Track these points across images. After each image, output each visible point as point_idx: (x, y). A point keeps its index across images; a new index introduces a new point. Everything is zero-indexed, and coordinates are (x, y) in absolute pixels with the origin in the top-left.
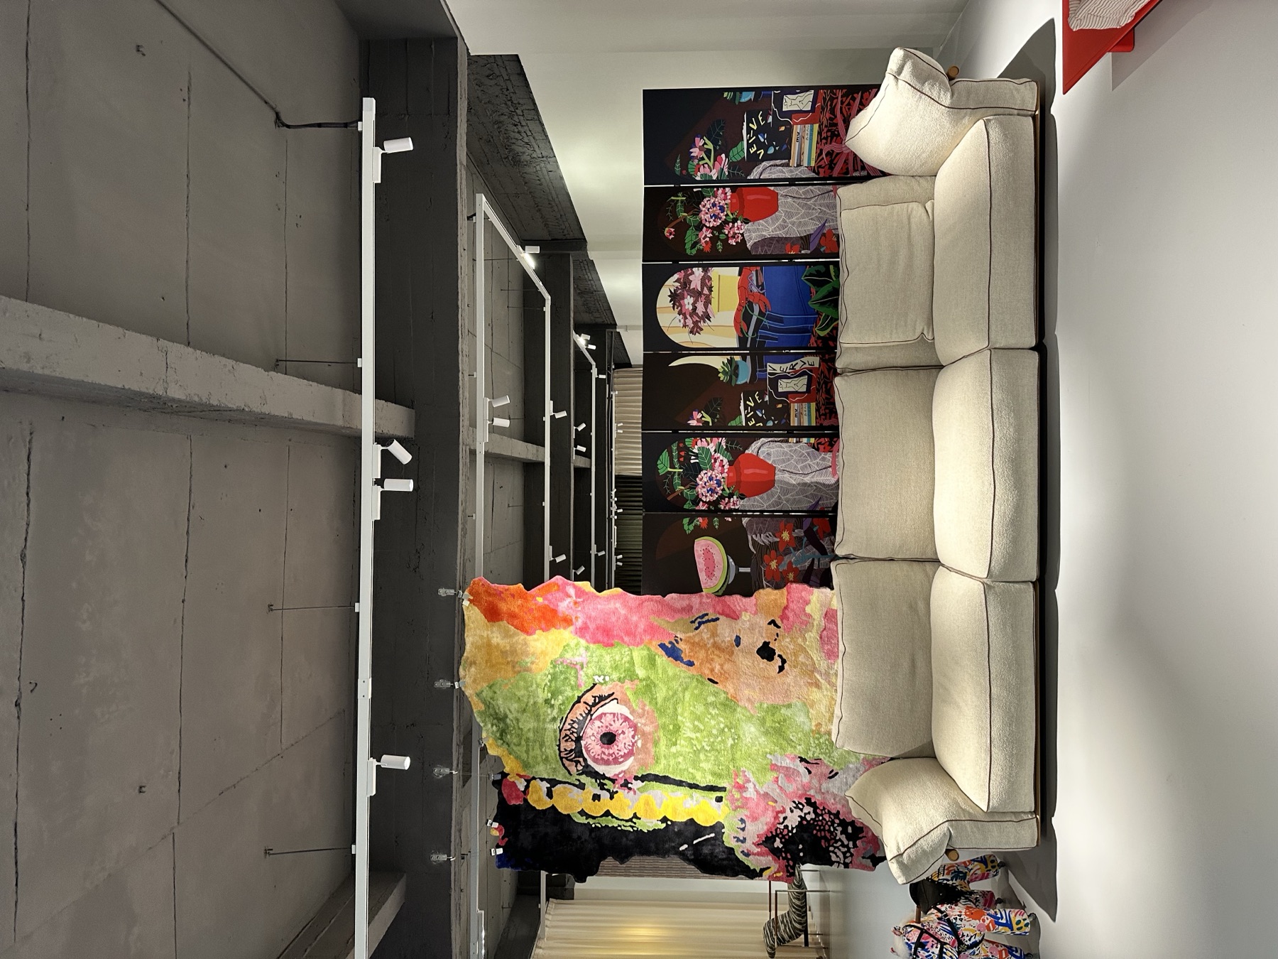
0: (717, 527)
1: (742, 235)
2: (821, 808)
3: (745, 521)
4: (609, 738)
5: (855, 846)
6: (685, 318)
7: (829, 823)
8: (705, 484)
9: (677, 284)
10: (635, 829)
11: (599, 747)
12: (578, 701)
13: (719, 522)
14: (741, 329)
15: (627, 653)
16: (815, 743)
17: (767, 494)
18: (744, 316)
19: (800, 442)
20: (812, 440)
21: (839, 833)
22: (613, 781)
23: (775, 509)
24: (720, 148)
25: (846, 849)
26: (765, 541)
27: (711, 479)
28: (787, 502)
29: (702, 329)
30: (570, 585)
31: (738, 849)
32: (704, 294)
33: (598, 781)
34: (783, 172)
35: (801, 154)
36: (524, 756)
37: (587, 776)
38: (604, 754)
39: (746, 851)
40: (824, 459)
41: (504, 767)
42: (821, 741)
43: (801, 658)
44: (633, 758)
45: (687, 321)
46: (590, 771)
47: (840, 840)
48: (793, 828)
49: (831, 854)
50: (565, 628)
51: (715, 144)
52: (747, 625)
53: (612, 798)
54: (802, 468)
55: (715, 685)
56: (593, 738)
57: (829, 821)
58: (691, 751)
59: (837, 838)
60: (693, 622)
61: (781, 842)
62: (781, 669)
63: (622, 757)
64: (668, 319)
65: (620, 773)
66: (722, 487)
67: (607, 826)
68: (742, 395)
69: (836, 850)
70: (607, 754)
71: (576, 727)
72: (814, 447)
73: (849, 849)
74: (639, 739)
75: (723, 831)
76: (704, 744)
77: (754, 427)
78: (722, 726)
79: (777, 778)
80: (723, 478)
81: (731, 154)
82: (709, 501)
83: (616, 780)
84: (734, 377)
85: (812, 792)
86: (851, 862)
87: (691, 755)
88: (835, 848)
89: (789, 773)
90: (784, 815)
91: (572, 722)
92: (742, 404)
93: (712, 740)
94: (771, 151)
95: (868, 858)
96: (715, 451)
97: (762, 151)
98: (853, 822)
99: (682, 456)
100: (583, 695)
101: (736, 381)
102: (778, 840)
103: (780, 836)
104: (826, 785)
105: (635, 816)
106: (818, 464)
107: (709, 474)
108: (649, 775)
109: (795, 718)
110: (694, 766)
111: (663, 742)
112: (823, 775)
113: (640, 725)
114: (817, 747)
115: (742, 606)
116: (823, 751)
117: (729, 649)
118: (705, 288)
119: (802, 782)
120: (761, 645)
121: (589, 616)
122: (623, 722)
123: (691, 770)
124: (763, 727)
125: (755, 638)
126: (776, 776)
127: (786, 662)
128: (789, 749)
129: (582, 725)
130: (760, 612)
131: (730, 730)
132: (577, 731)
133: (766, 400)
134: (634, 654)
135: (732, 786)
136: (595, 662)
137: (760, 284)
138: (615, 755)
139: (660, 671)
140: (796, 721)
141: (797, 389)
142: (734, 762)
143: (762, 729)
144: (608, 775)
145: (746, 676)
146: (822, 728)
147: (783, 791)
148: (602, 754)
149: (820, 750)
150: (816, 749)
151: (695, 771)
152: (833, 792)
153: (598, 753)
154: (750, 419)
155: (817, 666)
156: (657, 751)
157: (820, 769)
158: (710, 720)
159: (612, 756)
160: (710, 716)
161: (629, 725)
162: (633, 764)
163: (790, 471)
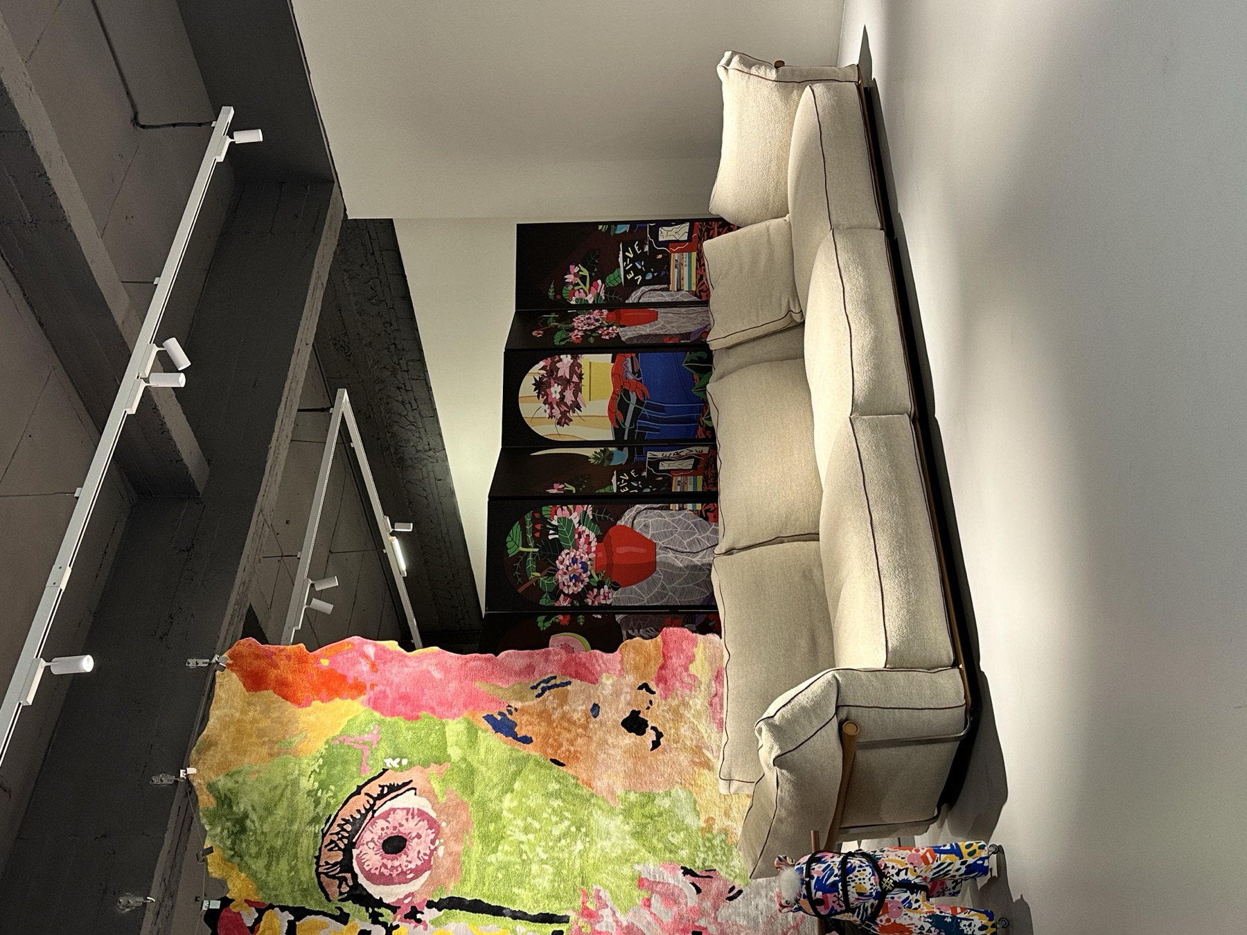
0: (581, 623)
3: (618, 618)
4: (395, 845)
6: (552, 408)
8: (567, 569)
9: (543, 372)
11: (378, 857)
12: (358, 792)
13: (585, 619)
14: (617, 419)
15: (437, 728)
16: (705, 845)
17: (647, 583)
18: (619, 405)
19: (684, 509)
20: (699, 506)
22: (394, 909)
23: (658, 604)
24: (595, 275)
26: (644, 635)
27: (574, 561)
28: (674, 593)
29: (571, 420)
30: (370, 644)
32: (573, 382)
33: (371, 910)
34: (663, 296)
35: (680, 279)
36: (262, 875)
37: (354, 903)
38: (386, 867)
41: (228, 891)
42: (715, 842)
43: (684, 730)
44: (428, 872)
45: (553, 411)
46: (361, 895)
50: (353, 698)
51: (590, 269)
52: (608, 690)
54: (690, 545)
55: (561, 768)
56: (371, 845)
58: (518, 860)
60: (534, 687)
62: (656, 744)
63: (412, 871)
64: (532, 409)
65: (406, 897)
66: (589, 573)
68: (615, 472)
70: (389, 867)
71: (349, 830)
72: (701, 516)
74: (441, 844)
76: (539, 850)
77: (627, 495)
78: (567, 823)
79: (649, 900)
80: (590, 559)
81: (607, 280)
82: (573, 593)
83: (399, 907)
84: (606, 461)
85: (702, 923)
87: (518, 867)
89: (671, 898)
91: (343, 822)
92: (615, 477)
93: (551, 844)
94: (649, 276)
96: (579, 523)
97: (640, 276)
99: (538, 531)
100: (366, 784)
101: (609, 463)
104: (726, 910)
106: (708, 538)
107: (572, 555)
108: (451, 899)
109: (676, 810)
110: (520, 884)
111: (477, 848)
112: (720, 894)
113: (444, 824)
114: (710, 853)
115: (602, 665)
116: (719, 858)
117: (583, 720)
118: (575, 376)
119: (686, 906)
120: (628, 715)
121: (390, 682)
122: (419, 821)
123: (515, 890)
124: (628, 824)
125: (620, 706)
126: (647, 897)
127: (662, 736)
128: (668, 855)
129: (358, 825)
130: (627, 673)
131: (578, 829)
132: (349, 835)
133: (643, 475)
134: (447, 729)
135: (578, 915)
136: (390, 740)
137: (636, 370)
138: (402, 869)
139: (482, 751)
140: (677, 816)
141: (681, 467)
142: (583, 877)
143: (627, 828)
144: (385, 901)
145: (605, 756)
146: (716, 825)
147: (657, 920)
148: (383, 868)
149: (714, 856)
150: (708, 856)
151: (523, 891)
152: (736, 922)
153: (376, 866)
154: (623, 487)
155: (707, 741)
156: (467, 861)
157: (714, 886)
158: (550, 815)
159: (397, 871)
160: (550, 811)
161: (428, 824)
162: (427, 883)
163: (675, 548)
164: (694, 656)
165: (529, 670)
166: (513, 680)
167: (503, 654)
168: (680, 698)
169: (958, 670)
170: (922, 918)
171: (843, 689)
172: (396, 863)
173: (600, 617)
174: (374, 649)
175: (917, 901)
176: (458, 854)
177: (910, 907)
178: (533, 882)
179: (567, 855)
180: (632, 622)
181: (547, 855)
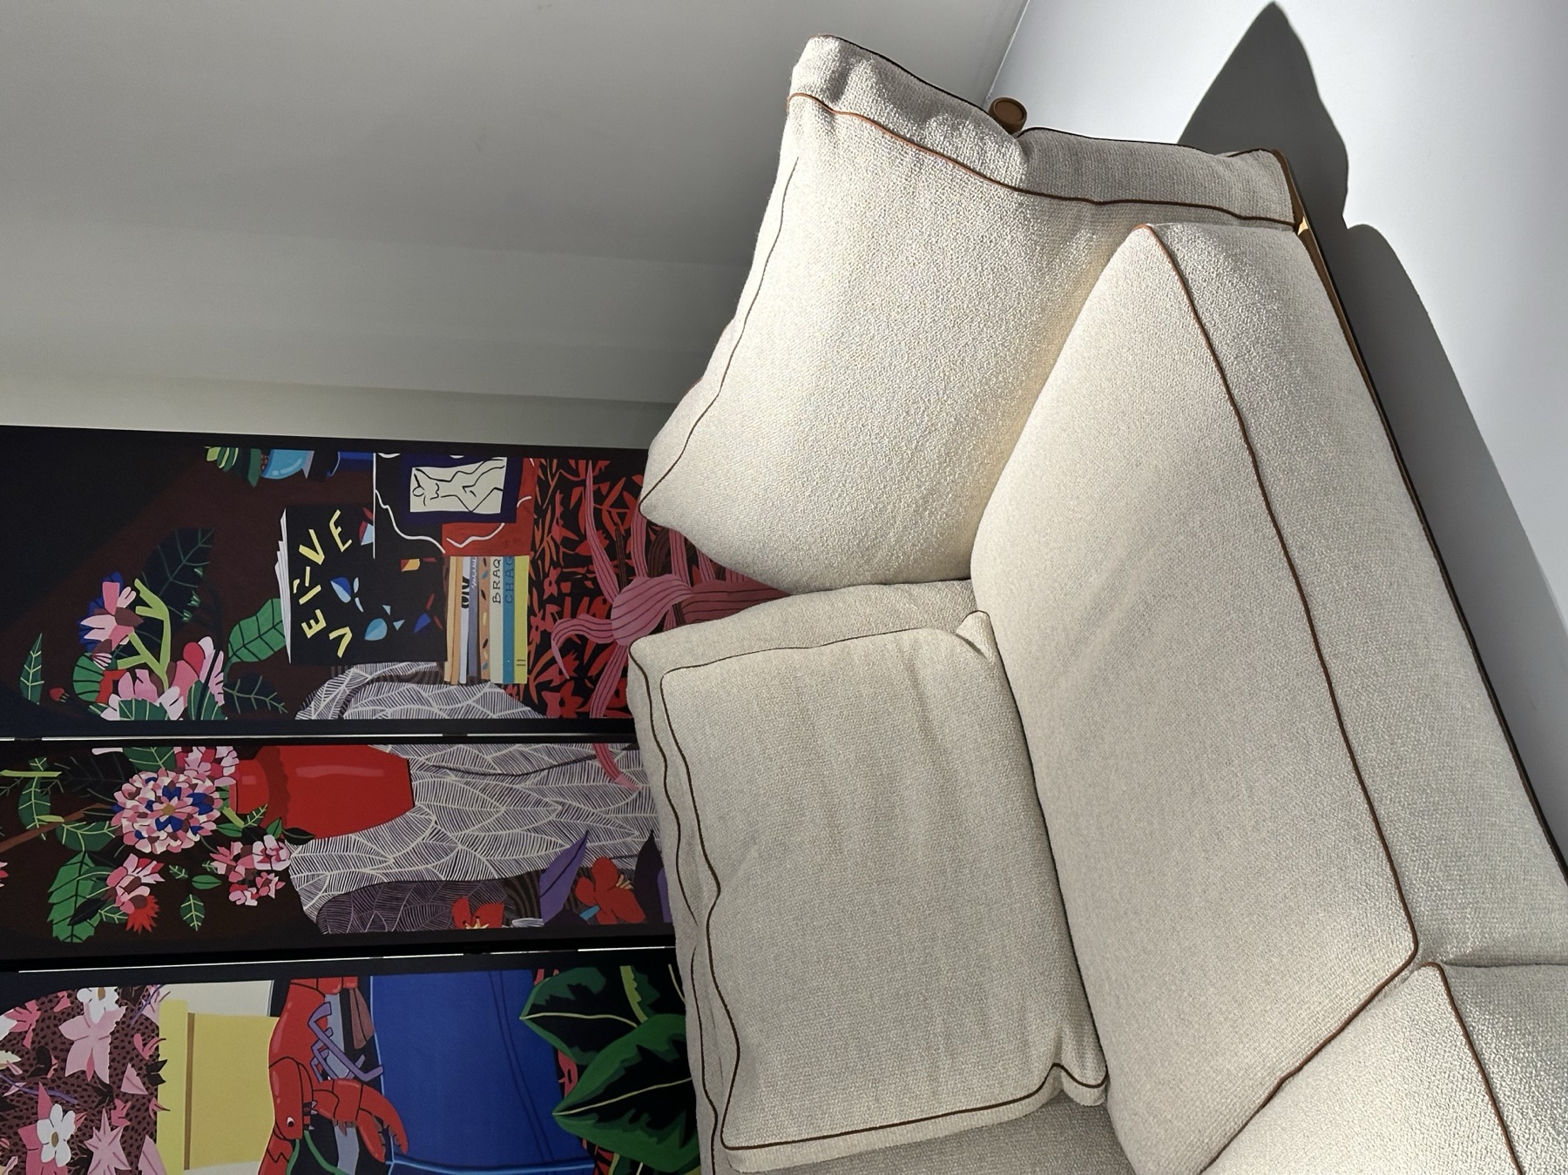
1: (284, 875)
24: (192, 620)
32: (125, 1094)
34: (421, 700)
35: (478, 644)
51: (174, 600)
81: (235, 638)
94: (377, 631)
97: (347, 630)
118: (131, 1072)
137: (359, 1043)
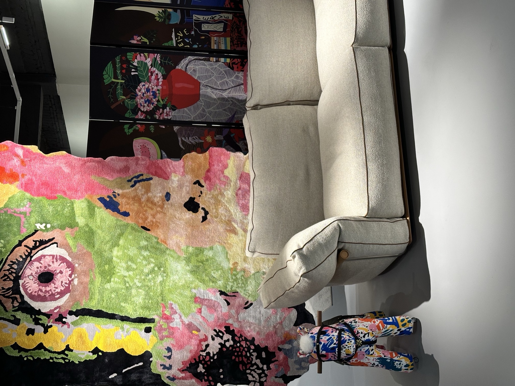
0: (152, 131)
2: (239, 335)
3: (176, 128)
4: (47, 277)
5: (269, 368)
7: (246, 349)
8: (143, 95)
10: (67, 361)
11: (36, 285)
12: (20, 244)
13: (155, 128)
15: (68, 205)
17: (194, 107)
19: (219, 61)
20: (228, 60)
21: (254, 358)
22: (48, 315)
23: (200, 120)
25: (261, 371)
26: (192, 141)
27: (148, 90)
28: (210, 114)
30: (19, 147)
31: (164, 375)
33: (33, 317)
37: (23, 312)
38: (41, 291)
39: (171, 376)
40: (237, 77)
42: (238, 276)
44: (69, 294)
46: (26, 308)
47: (255, 364)
48: (214, 355)
49: (248, 375)
50: (11, 183)
52: (175, 184)
53: (46, 331)
54: (221, 84)
55: (148, 232)
56: (31, 277)
57: (246, 347)
58: (124, 287)
59: (253, 362)
60: (129, 181)
61: (204, 368)
62: (204, 219)
63: (58, 293)
65: (55, 309)
66: (157, 99)
67: (39, 359)
68: (173, 30)
69: (253, 372)
70: (44, 291)
71: (16, 268)
72: (229, 67)
73: (263, 371)
74: (75, 277)
75: (151, 359)
76: (136, 281)
77: (182, 49)
78: (152, 265)
79: (200, 309)
80: (158, 90)
82: (147, 111)
83: (52, 315)
84: (167, 20)
85: (230, 321)
86: (266, 381)
87: (124, 291)
88: (251, 370)
89: (212, 307)
90: (206, 343)
91: (11, 263)
92: (173, 34)
93: (143, 277)
95: (280, 377)
96: (151, 65)
98: (267, 347)
99: (124, 69)
100: (25, 239)
101: (169, 22)
102: (201, 366)
103: (203, 362)
104: (243, 314)
105: (68, 348)
106: (233, 81)
107: (147, 86)
108: (84, 309)
109: (216, 258)
110: (126, 301)
111: (98, 280)
112: (240, 306)
113: (77, 265)
114: (235, 282)
115: (172, 168)
116: (240, 285)
117: (160, 203)
119: (222, 312)
120: (187, 200)
121: (35, 173)
122: (61, 263)
123: (123, 304)
124: (188, 266)
125: (183, 194)
126: (199, 307)
127: (208, 213)
128: (211, 284)
129: (21, 265)
130: (187, 173)
131: (159, 268)
132: (16, 271)
133: (192, 33)
134: (75, 205)
135: (160, 318)
136: (38, 212)
138: (52, 292)
139: (98, 220)
140: (217, 261)
141: (216, 29)
142: (162, 296)
143: (188, 268)
144: (43, 311)
145: (175, 225)
146: (239, 267)
147: (205, 320)
148: (39, 291)
149: (237, 284)
150: (234, 284)
151: (127, 305)
152: (249, 321)
153: (35, 291)
154: (180, 43)
155: (234, 217)
156: (92, 288)
157: (237, 301)
158: (142, 260)
159: (49, 293)
160: (142, 258)
161: (67, 265)
162: (68, 300)
163: (212, 86)
164: (227, 165)
165: (126, 169)
166: (116, 175)
167: (109, 159)
168: (219, 190)
169: (406, 221)
170: (375, 359)
171: (343, 233)
172: (48, 289)
173: (164, 127)
174: (23, 151)
175: (372, 350)
176: (87, 283)
177: (369, 354)
178: (133, 299)
179: (153, 284)
180: (184, 132)
181: (141, 284)
